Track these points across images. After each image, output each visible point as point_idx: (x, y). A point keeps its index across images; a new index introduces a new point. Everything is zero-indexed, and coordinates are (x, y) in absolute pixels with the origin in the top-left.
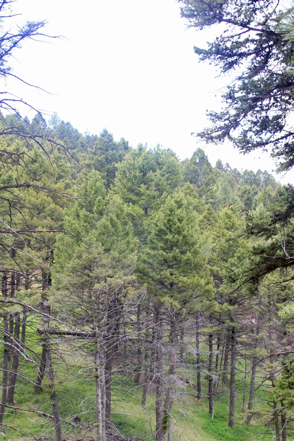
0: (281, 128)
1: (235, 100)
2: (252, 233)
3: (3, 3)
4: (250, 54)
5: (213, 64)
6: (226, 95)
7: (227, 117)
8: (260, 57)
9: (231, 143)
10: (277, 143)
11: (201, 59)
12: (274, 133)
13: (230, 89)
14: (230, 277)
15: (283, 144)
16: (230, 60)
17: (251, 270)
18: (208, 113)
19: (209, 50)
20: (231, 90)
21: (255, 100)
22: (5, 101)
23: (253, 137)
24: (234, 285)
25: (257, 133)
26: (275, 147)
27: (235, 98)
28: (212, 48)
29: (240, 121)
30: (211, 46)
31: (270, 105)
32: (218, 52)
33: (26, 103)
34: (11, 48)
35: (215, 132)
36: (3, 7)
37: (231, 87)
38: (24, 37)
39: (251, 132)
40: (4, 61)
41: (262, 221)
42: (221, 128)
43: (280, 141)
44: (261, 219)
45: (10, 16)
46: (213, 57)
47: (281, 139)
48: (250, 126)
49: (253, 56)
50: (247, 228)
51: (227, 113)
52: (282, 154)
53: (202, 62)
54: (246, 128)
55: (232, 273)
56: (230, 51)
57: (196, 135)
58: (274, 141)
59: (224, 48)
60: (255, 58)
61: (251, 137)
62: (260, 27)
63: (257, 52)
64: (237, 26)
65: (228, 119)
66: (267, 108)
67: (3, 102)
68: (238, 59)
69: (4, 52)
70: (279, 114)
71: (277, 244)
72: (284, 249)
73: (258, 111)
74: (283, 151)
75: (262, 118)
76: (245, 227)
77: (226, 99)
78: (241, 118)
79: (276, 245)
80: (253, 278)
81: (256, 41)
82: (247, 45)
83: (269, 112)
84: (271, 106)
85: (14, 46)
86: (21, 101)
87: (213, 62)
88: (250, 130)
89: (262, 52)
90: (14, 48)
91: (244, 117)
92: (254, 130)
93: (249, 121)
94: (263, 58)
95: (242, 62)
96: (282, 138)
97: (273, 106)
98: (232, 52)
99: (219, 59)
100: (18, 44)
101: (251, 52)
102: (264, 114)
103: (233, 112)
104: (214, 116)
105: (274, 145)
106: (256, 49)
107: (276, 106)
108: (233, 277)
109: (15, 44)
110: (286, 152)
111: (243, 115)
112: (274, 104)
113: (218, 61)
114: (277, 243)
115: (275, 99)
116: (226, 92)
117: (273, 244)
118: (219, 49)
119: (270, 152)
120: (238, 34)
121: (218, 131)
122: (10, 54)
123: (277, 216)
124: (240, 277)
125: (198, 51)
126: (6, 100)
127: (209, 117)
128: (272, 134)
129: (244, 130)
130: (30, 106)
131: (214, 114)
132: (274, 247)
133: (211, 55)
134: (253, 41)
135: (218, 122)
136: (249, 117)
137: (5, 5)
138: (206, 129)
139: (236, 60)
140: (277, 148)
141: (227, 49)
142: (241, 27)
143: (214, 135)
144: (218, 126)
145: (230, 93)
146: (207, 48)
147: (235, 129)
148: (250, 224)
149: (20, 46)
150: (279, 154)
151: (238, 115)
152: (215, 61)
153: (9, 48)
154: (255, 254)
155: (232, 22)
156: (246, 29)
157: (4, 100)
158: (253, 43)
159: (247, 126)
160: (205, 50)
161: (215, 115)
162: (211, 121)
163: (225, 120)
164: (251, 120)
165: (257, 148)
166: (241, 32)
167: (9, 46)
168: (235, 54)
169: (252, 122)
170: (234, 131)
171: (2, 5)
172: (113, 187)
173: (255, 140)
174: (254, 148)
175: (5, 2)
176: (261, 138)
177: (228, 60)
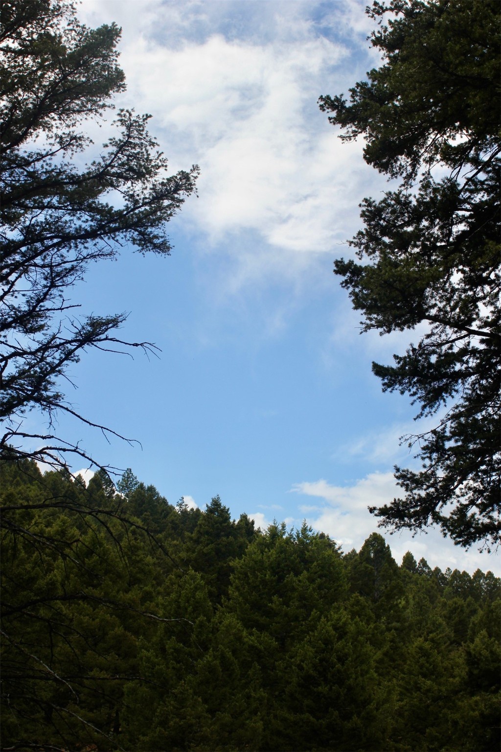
1: (446, 454)
3: (50, 287)
4: (470, 375)
5: (407, 392)
6: (430, 445)
7: (432, 480)
8: (487, 379)
9: (438, 527)
11: (386, 385)
13: (437, 434)
16: (435, 384)
18: (399, 474)
19: (399, 368)
20: (438, 437)
22: (47, 451)
23: (476, 517)
25: (483, 508)
27: (445, 450)
28: (405, 365)
29: (455, 488)
30: (402, 362)
32: (414, 372)
33: (83, 455)
34: (61, 361)
35: (412, 507)
36: (49, 293)
37: (439, 432)
38: (84, 344)
39: (474, 507)
40: (49, 383)
42: (422, 500)
45: (61, 309)
46: (406, 381)
48: (472, 497)
49: (474, 377)
50: (469, 677)
53: (389, 389)
56: (435, 370)
57: (376, 512)
59: (426, 364)
60: (478, 381)
61: (473, 516)
62: (486, 330)
63: (481, 371)
64: (448, 327)
65: (433, 486)
67: (45, 453)
68: (450, 383)
69: (49, 368)
73: (485, 472)
75: (492, 484)
76: (466, 677)
77: (430, 453)
78: (456, 484)
81: (480, 352)
82: (465, 358)
85: (66, 358)
86: (74, 451)
87: (408, 389)
88: (472, 502)
89: (491, 371)
90: (65, 362)
91: (461, 482)
92: (478, 502)
93: (470, 489)
94: (492, 381)
95: (456, 388)
98: (440, 372)
99: (418, 385)
100: (72, 355)
101: (472, 371)
102: (495, 476)
103: (441, 474)
104: (409, 479)
106: (478, 365)
109: (68, 355)
111: (459, 478)
113: (415, 388)
116: (431, 440)
118: (416, 367)
120: (451, 339)
121: (416, 506)
122: (59, 372)
125: (379, 370)
126: (51, 448)
127: (400, 481)
129: (461, 505)
130: (90, 460)
131: (409, 476)
133: (403, 379)
134: (474, 352)
135: (416, 490)
136: (470, 482)
137: (54, 291)
138: (397, 501)
139: (447, 384)
141: (430, 365)
142: (456, 329)
144: (417, 497)
145: (437, 442)
146: (394, 365)
147: (445, 502)
148: (476, 672)
149: (76, 358)
151: (449, 480)
152: (410, 387)
153: (57, 362)
154: (484, 725)
155: (441, 321)
156: (464, 333)
157: (47, 448)
158: (475, 356)
159: (466, 497)
160: (391, 368)
161: (411, 478)
162: (404, 489)
163: (428, 487)
164: (472, 486)
165: (484, 535)
166: (454, 337)
167: (58, 357)
168: (446, 375)
169: (476, 490)
170: (444, 505)
171: (49, 290)
172: (225, 601)
173: (480, 522)
174: (480, 535)
175: (53, 285)
176: (490, 518)
177: (432, 384)
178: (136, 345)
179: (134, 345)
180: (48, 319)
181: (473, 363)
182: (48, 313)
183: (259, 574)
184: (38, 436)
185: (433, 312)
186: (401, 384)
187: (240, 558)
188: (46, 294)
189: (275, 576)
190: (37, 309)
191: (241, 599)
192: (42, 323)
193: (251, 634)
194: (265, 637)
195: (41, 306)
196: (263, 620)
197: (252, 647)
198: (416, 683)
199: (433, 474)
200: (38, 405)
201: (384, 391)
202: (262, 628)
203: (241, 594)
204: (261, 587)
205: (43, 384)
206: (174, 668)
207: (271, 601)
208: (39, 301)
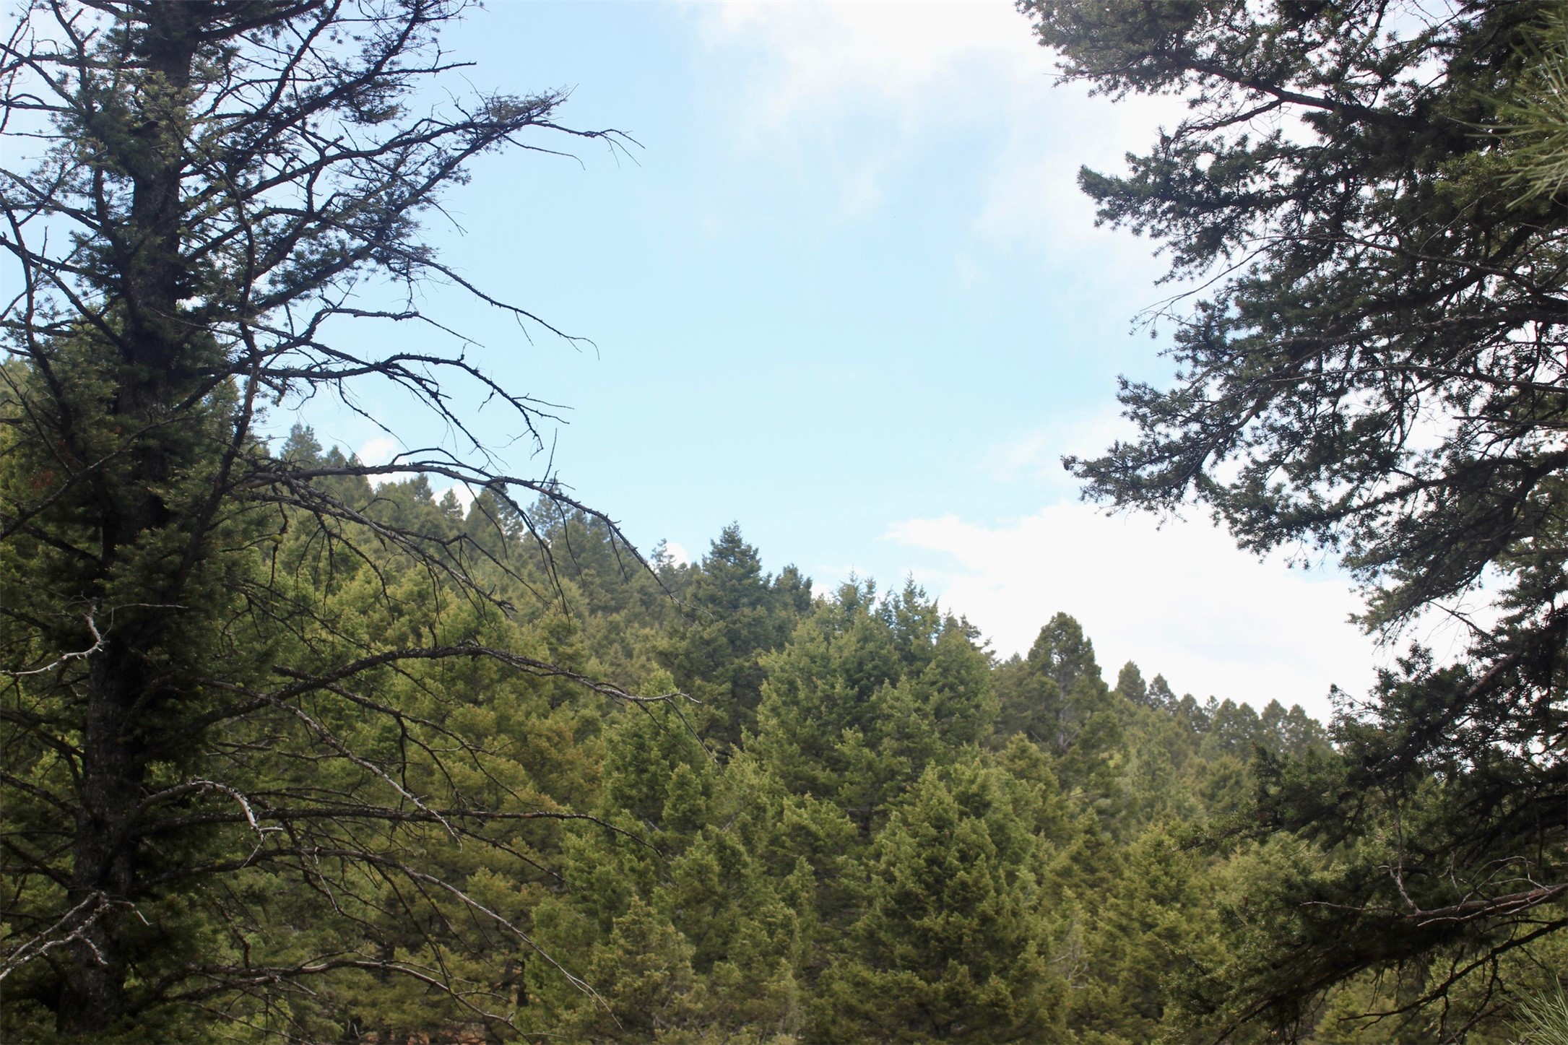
0: (1387, 462)
1: (1225, 354)
2: (1278, 824)
3: (412, 23)
4: (1279, 201)
5: (1147, 230)
6: (1192, 332)
7: (1196, 407)
8: (1315, 212)
9: (1207, 508)
10: (1372, 517)
11: (1103, 214)
12: (1361, 480)
13: (1210, 311)
14: (1195, 996)
15: (1394, 519)
16: (1208, 219)
17: (1275, 966)
18: (1126, 393)
19: (1134, 181)
20: (1211, 317)
21: (1299, 351)
22: (402, 363)
23: (1285, 492)
24: (1207, 1022)
25: (1303, 473)
26: (1361, 531)
27: (1224, 345)
28: (1145, 175)
29: (1241, 425)
30: (1142, 169)
31: (1348, 376)
32: (1164, 191)
33: (475, 372)
34: (433, 180)
35: (1151, 462)
36: (411, 34)
37: (1213, 308)
38: (479, 148)
39: (1280, 468)
40: (406, 223)
41: (1314, 777)
42: (1172, 449)
43: (1384, 508)
44: (1310, 770)
45: (435, 70)
46: (1147, 208)
47: (1383, 501)
48: (1276, 448)
49: (1288, 206)
50: (1260, 801)
51: (1195, 394)
52: (1387, 558)
53: (1109, 223)
54: (1261, 453)
55: (1201, 979)
56: (1208, 188)
57: (1079, 468)
58: (1360, 508)
59: (1188, 173)
60: (1295, 216)
61: (1278, 489)
62: (1318, 92)
63: (1303, 193)
64: (1236, 85)
65: (1197, 418)
66: (1337, 386)
67: (397, 366)
68: (1238, 217)
69: (407, 195)
70: (1378, 411)
71: (1369, 871)
72: (1399, 882)
73: (1304, 395)
74: (1393, 545)
75: (1318, 422)
76: (1254, 802)
77: (1194, 349)
78: (1244, 415)
79: (1365, 876)
80: (1276, 1001)
81: (1302, 153)
82: (1269, 165)
83: (1343, 401)
84: (1350, 382)
85: (443, 175)
86: (458, 363)
87: (1149, 225)
88: (1276, 460)
89: (1322, 194)
90: (441, 182)
91: (1255, 412)
92: (1289, 460)
93: (1273, 429)
94: (1327, 217)
95: (1250, 228)
96: (1389, 498)
97: (1360, 381)
98: (1217, 192)
99: (1170, 216)
100: (455, 169)
101: (1283, 193)
102: (1325, 407)
104: (1147, 404)
105: (1362, 524)
106: (1299, 181)
107: (1370, 383)
108: (1204, 995)
109: (447, 168)
110: (1401, 550)
111: (1251, 404)
112: (1360, 372)
113: (1164, 224)
114: (1370, 869)
115: (1367, 354)
116: (1194, 322)
117: (1353, 875)
118: (1167, 179)
119: (1345, 545)
120: (1241, 114)
121: (1160, 459)
122: (429, 200)
123: (1369, 761)
124: (1232, 992)
125: (1093, 184)
126: (409, 357)
127: (1130, 408)
128: (1356, 483)
129: (1254, 462)
130: (490, 383)
131: (1147, 398)
132: (1357, 884)
133: (1141, 202)
134: (1289, 153)
135: (1161, 427)
136: (1273, 414)
137: (419, 30)
138: (1121, 448)
139: (1229, 220)
140: (1371, 535)
141: (1197, 175)
142: (1253, 91)
143: (1146, 472)
144: (1163, 441)
145: (1208, 327)
146: (1125, 173)
147: (1220, 455)
148: (1273, 790)
149: (463, 175)
150: (1377, 558)
151: (1231, 403)
152: (1155, 222)
153: (424, 181)
154: (1290, 904)
155: (1223, 73)
156: (1271, 98)
157: (402, 357)
158: (1291, 161)
159: (1265, 447)
160: (1118, 180)
161: (1152, 401)
162: (1137, 422)
163: (1186, 422)
164: (1278, 424)
165: (1298, 531)
166: (1248, 107)
167: (426, 173)
168: (1227, 200)
169: (1284, 433)
170: (1219, 462)
171: (410, 28)
172: (748, 738)
173: (1292, 501)
174: (1290, 529)
175: (418, 18)
176: (1312, 495)
177: (1201, 219)
178: (590, 134)
179: (586, 134)
180: (405, 94)
181: (1288, 176)
182: (407, 79)
183: (819, 682)
184: (385, 315)
185: (1206, 52)
186: (1136, 212)
187: (780, 647)
188: (403, 37)
189: (852, 688)
190: (385, 69)
191: (780, 733)
192: (393, 102)
193: (801, 805)
194: (829, 811)
195: (393, 63)
196: (823, 775)
197: (799, 829)
198: (1143, 915)
199: (1198, 394)
200: (383, 268)
201: (1097, 224)
202: (822, 792)
203: (782, 723)
204: (823, 708)
205: (394, 225)
206: (633, 870)
207: (841, 738)
208: (392, 51)
